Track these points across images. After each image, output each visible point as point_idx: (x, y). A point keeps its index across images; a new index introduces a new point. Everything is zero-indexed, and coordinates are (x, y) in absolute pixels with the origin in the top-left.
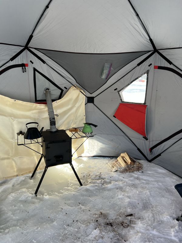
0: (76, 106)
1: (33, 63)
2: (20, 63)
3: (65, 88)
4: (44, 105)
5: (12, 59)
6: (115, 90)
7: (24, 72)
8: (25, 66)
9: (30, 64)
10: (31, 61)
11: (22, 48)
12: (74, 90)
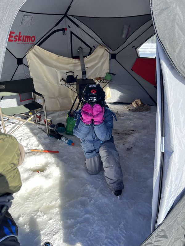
0: (101, 61)
1: (70, 27)
2: (61, 28)
3: (93, 46)
4: (78, 60)
5: (56, 25)
6: (133, 47)
7: (64, 35)
8: (65, 30)
9: (68, 27)
10: (69, 26)
11: (62, 16)
12: (100, 48)
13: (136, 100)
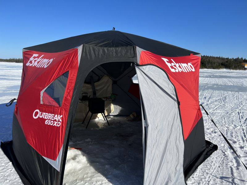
0: (107, 85)
3: (101, 75)
4: (90, 84)
6: (128, 77)
12: (106, 77)
13: (133, 113)
